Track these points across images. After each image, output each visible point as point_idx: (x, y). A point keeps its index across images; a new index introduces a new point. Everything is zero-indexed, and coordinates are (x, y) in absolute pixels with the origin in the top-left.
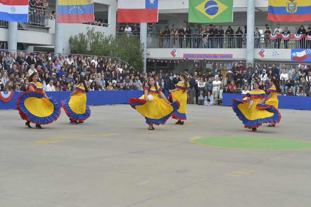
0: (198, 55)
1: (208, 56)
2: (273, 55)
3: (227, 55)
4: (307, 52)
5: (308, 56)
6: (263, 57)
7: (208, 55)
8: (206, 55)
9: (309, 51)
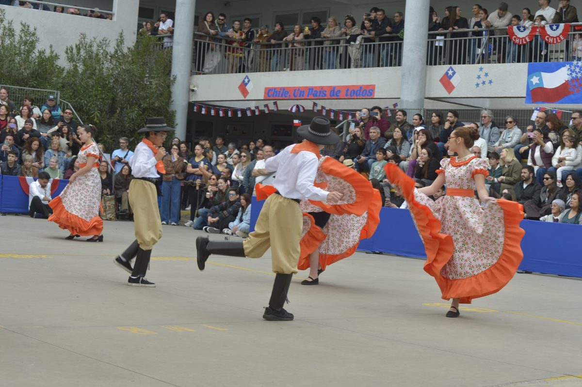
0: (295, 90)
1: (318, 94)
2: (478, 85)
3: (361, 87)
4: (572, 71)
5: (574, 86)
6: (450, 92)
7: (318, 91)
8: (314, 90)
9: (578, 66)
